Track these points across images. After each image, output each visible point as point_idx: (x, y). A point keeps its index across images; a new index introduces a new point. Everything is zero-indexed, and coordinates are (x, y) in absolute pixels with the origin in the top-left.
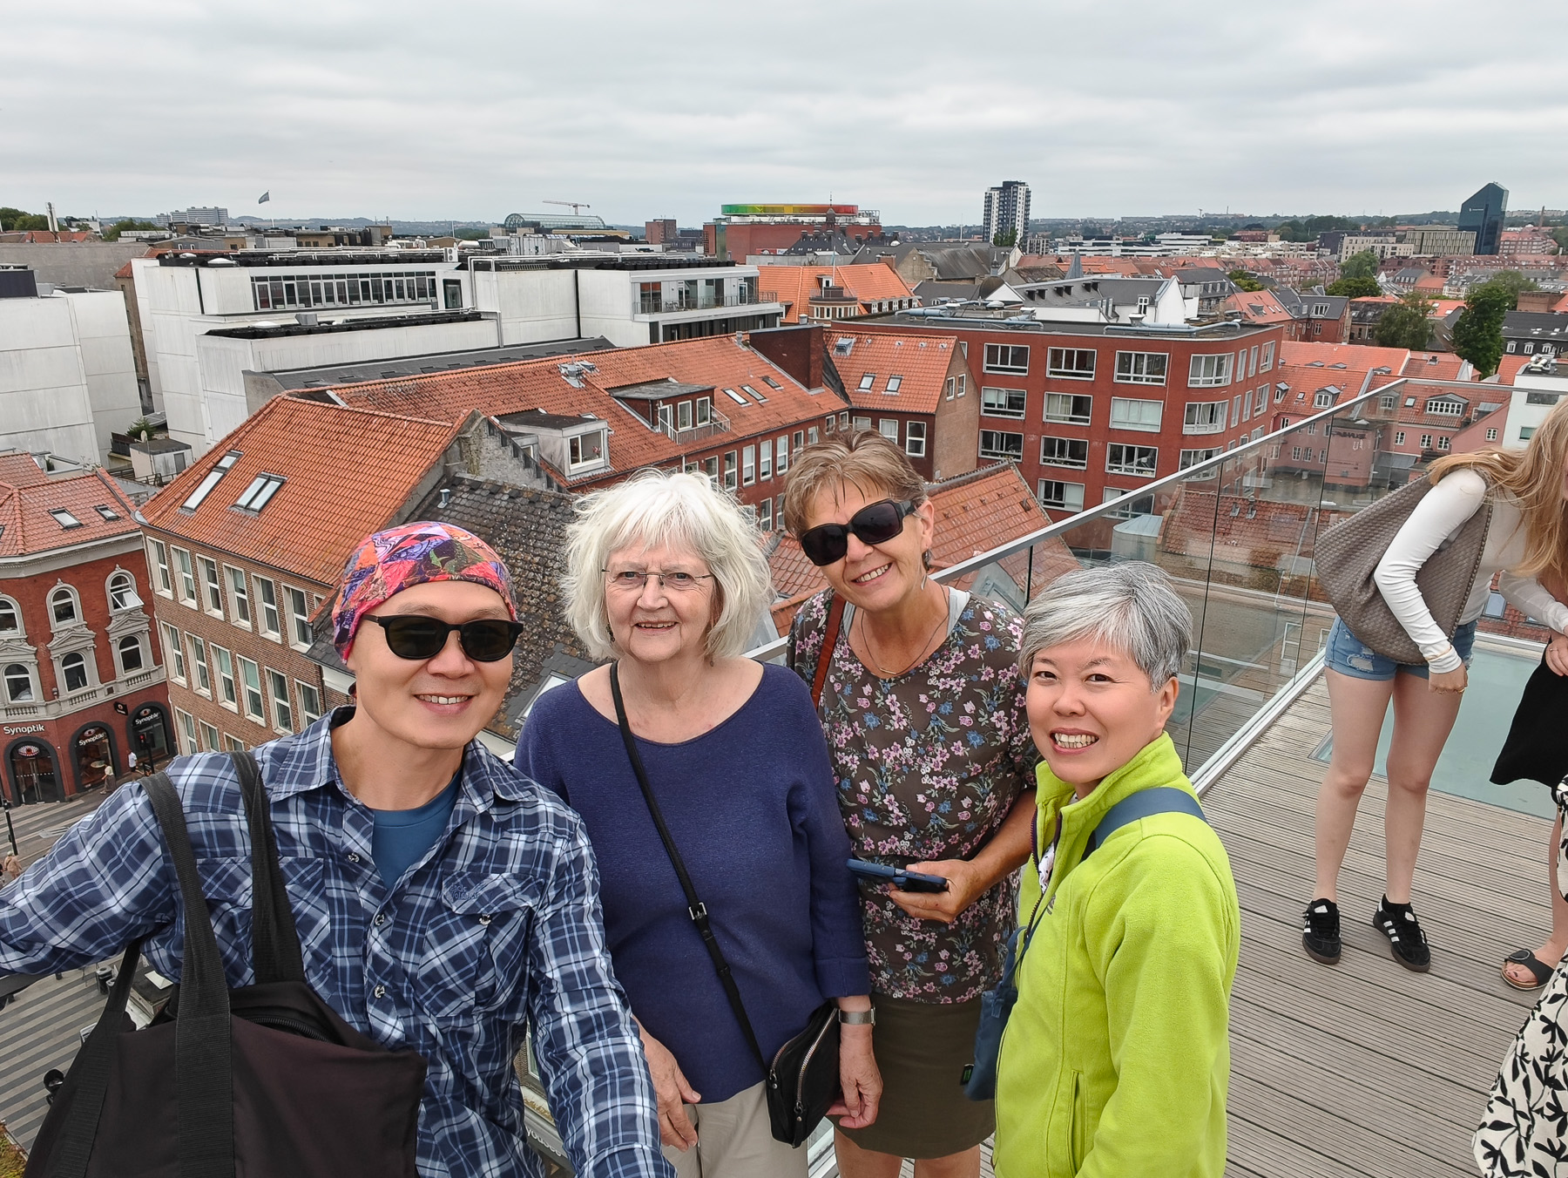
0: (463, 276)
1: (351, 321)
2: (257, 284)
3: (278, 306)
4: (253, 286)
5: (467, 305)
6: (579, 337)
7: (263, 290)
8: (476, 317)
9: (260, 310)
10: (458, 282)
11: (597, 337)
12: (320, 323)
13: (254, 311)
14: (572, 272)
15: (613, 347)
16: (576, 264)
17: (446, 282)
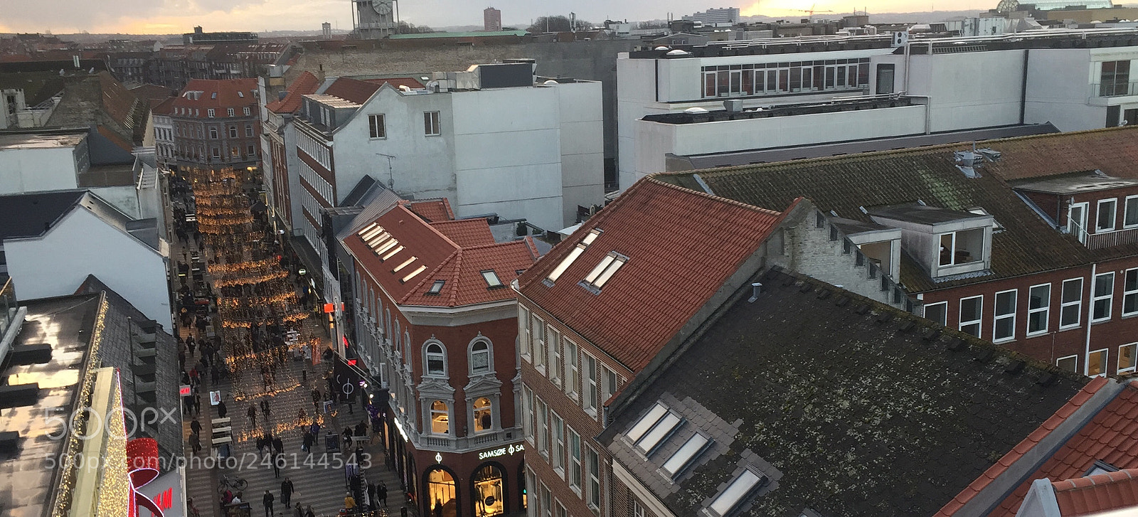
0: (898, 61)
1: (777, 107)
2: (706, 73)
3: (723, 94)
4: (703, 75)
5: (898, 89)
6: (1022, 123)
7: (711, 79)
8: (907, 101)
9: (706, 97)
10: (892, 67)
11: (1043, 122)
12: (744, 109)
13: (700, 98)
14: (1021, 52)
15: (1056, 130)
16: (1028, 44)
17: (880, 67)
